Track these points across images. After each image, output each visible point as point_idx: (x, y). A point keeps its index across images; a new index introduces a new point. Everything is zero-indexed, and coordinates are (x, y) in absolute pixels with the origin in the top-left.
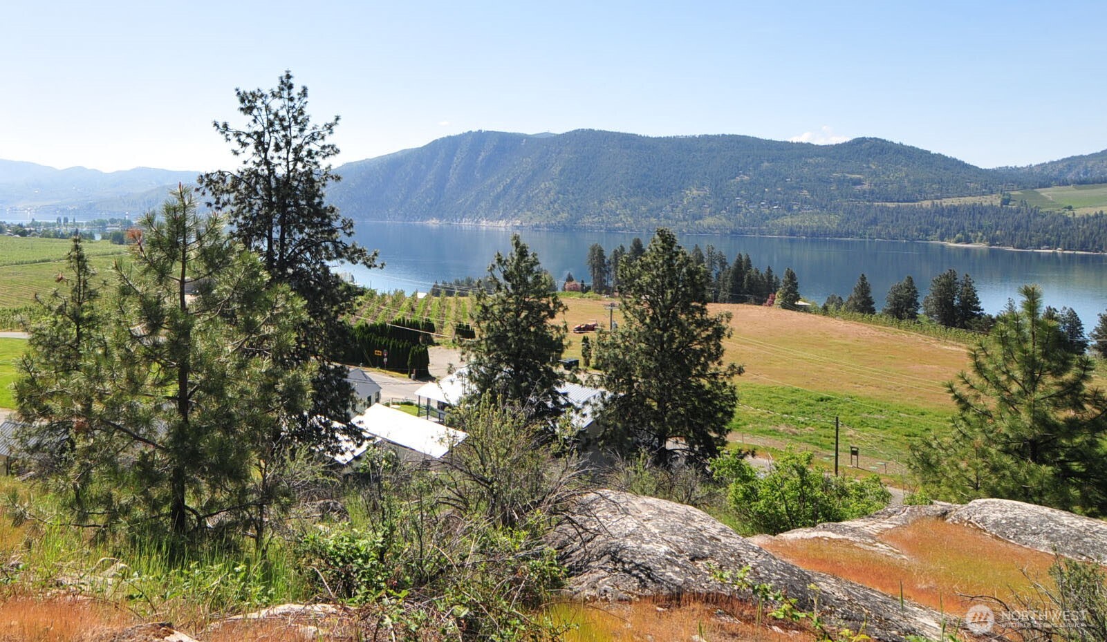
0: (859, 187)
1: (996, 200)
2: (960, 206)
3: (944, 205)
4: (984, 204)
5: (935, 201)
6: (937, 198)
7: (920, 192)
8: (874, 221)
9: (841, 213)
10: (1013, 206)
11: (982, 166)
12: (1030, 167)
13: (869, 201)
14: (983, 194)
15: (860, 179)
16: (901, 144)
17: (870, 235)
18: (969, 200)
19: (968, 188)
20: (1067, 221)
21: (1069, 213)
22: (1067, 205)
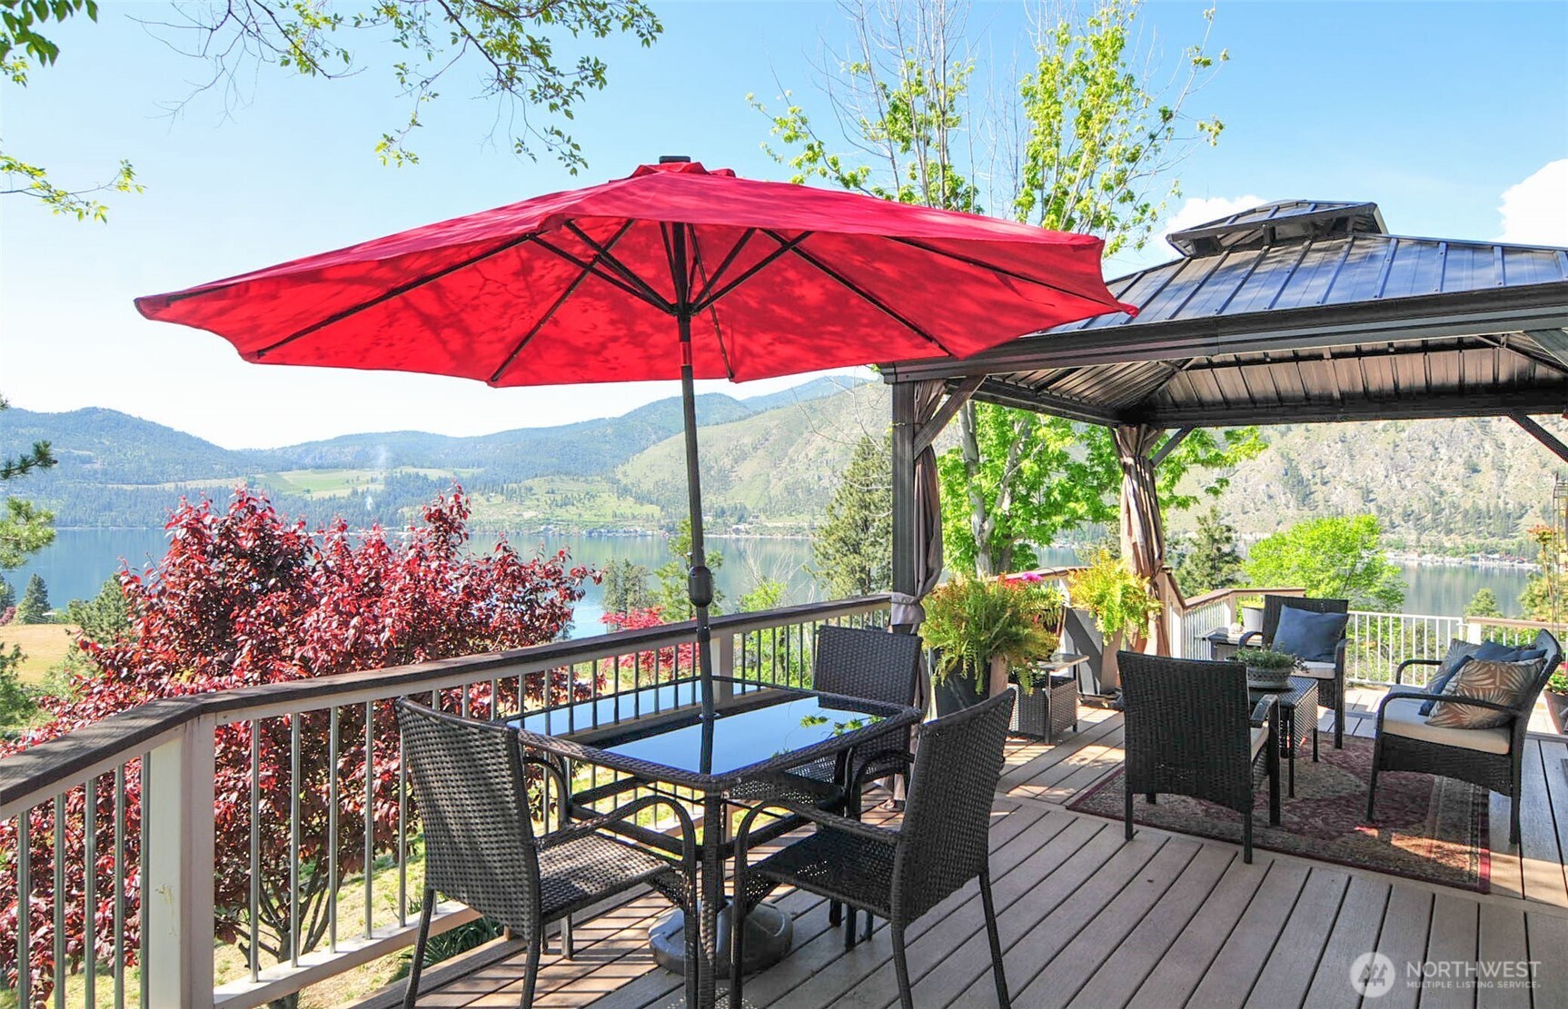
0: (88, 466)
2: (205, 489)
3: (189, 488)
4: (230, 487)
5: (179, 484)
6: (181, 480)
7: (162, 473)
8: (109, 507)
9: (66, 496)
11: (228, 446)
12: (273, 451)
13: (101, 483)
14: (229, 476)
15: (90, 457)
16: (141, 419)
17: (103, 523)
18: (214, 483)
19: (213, 470)
20: (306, 504)
21: (308, 497)
22: (306, 488)
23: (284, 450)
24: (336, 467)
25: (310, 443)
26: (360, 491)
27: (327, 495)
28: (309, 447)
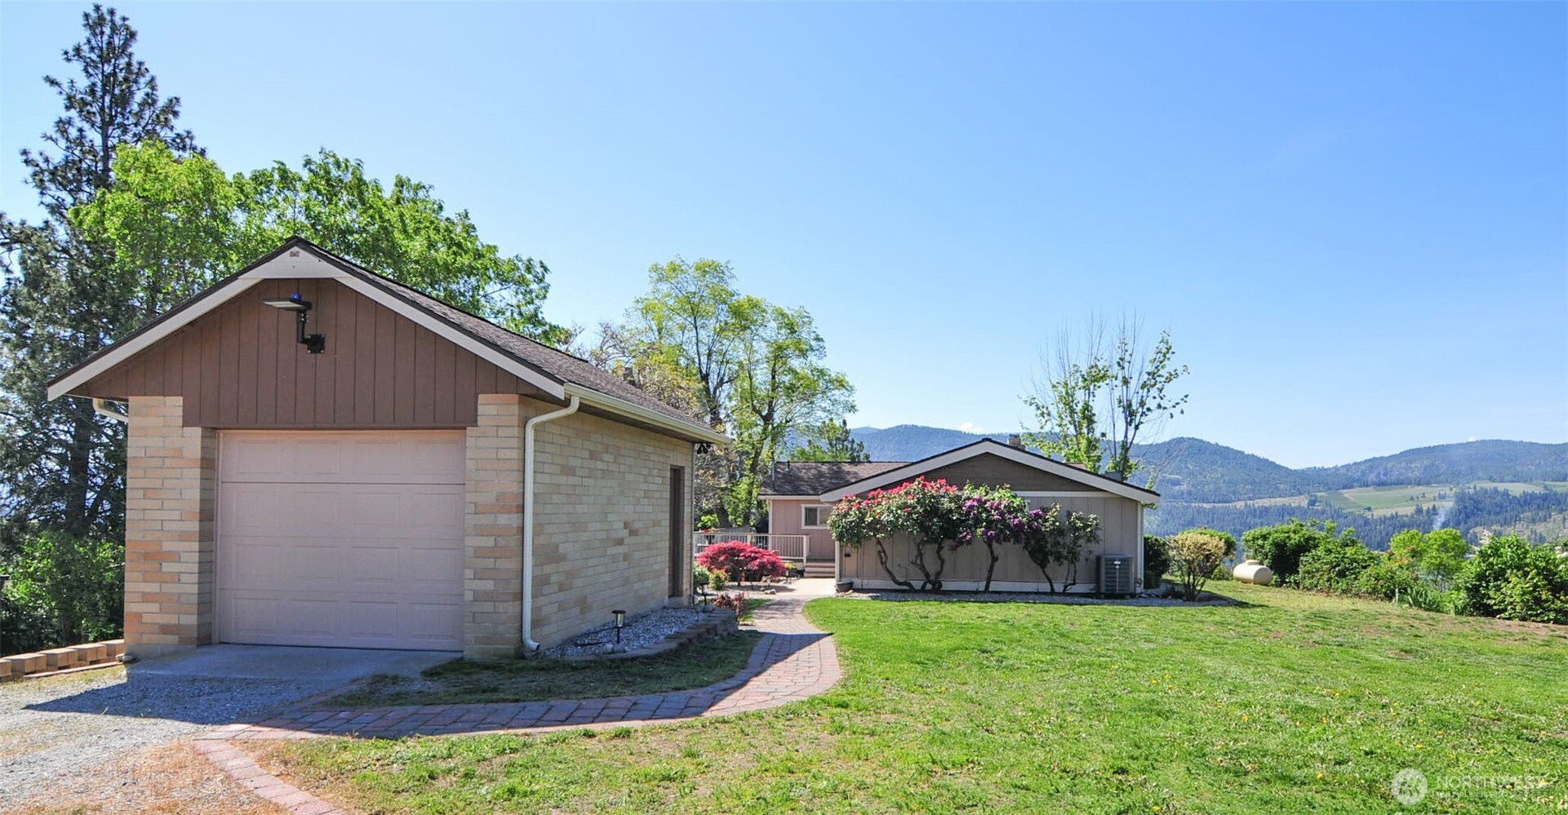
0: (1177, 488)
1: (1302, 501)
2: (1270, 508)
3: (1256, 506)
4: (1293, 505)
5: (1248, 502)
6: (1250, 499)
7: (1234, 493)
8: (1192, 522)
9: (1160, 513)
10: (1319, 507)
11: (1293, 466)
12: (1336, 468)
13: (1186, 502)
14: (1292, 495)
15: (1178, 480)
16: (1217, 444)
18: (1279, 501)
19: (1277, 489)
20: (1366, 522)
21: (1368, 515)
22: (1367, 505)
23: (1347, 467)
24: (1399, 483)
25: (1375, 459)
26: (1425, 508)
27: (1388, 513)
28: (1373, 463)
